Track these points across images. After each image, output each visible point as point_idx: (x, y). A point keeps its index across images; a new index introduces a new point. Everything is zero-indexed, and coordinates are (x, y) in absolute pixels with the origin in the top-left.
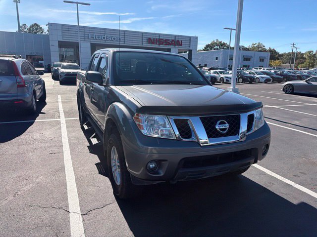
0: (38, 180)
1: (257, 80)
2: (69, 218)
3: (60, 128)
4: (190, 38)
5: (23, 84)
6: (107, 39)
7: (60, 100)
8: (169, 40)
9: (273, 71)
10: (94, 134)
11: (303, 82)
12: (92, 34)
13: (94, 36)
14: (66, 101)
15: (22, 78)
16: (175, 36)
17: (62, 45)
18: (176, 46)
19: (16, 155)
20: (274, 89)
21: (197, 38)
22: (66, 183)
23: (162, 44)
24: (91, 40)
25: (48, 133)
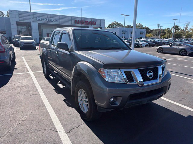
0: (30, 113)
1: (141, 46)
2: (59, 136)
3: (31, 78)
4: (100, 20)
5: (3, 50)
6: (49, 20)
7: (24, 60)
8: (88, 21)
9: (149, 40)
10: (60, 81)
11: (168, 46)
12: (39, 17)
13: (40, 19)
14: (29, 60)
15: (2, 46)
16: (92, 19)
17: (19, 24)
18: (92, 25)
19: (8, 97)
20: (151, 51)
21: (104, 20)
22: (49, 114)
23: (84, 24)
24: (38, 21)
25: (25, 82)
